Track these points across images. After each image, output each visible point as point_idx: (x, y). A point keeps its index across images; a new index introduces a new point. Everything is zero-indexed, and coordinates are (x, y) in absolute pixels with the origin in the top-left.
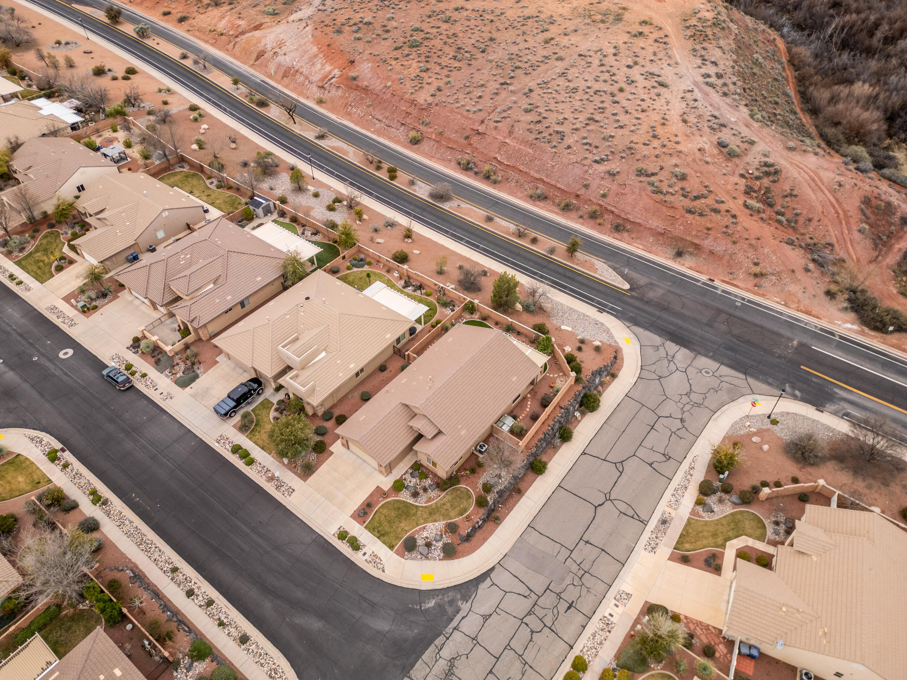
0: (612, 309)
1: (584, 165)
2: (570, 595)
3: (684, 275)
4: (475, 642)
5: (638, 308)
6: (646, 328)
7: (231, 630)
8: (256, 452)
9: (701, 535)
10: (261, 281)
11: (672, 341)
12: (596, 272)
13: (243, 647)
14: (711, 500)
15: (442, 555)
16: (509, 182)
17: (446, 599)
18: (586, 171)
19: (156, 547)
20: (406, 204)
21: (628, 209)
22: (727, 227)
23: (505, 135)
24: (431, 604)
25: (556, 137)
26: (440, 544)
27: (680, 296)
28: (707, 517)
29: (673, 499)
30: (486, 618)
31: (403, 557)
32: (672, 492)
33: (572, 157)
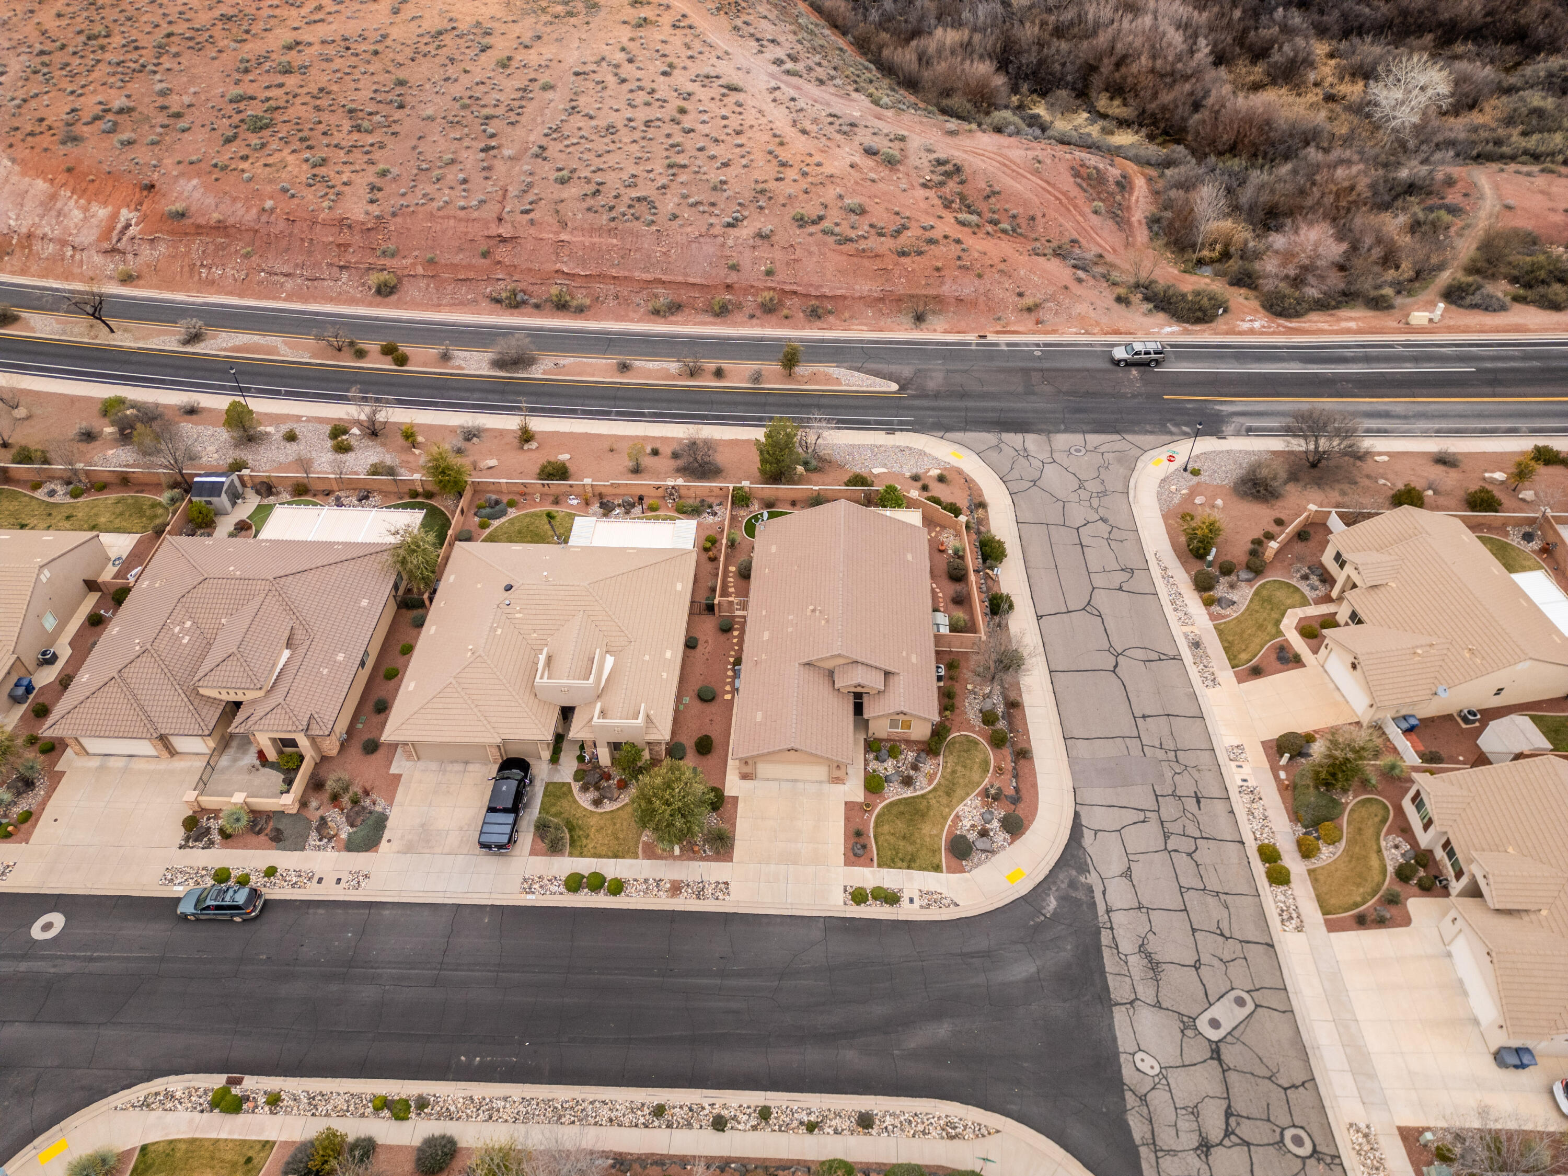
0: (901, 423)
1: (715, 237)
2: (1186, 786)
3: (947, 344)
4: (1144, 910)
5: (933, 409)
6: (964, 430)
7: (833, 1123)
8: (612, 868)
9: (1245, 636)
10: (371, 604)
11: (1007, 431)
12: (840, 384)
13: (874, 1132)
14: (1221, 590)
15: (1008, 836)
16: (603, 303)
17: (1063, 886)
18: (723, 245)
19: (592, 1103)
20: (468, 395)
21: (816, 280)
22: (959, 258)
23: (555, 229)
24: (1052, 904)
25: (642, 208)
26: (996, 824)
27: (966, 371)
28: (1232, 613)
29: (1181, 614)
30: (1127, 874)
31: (962, 871)
32: (1171, 608)
33: (689, 229)
